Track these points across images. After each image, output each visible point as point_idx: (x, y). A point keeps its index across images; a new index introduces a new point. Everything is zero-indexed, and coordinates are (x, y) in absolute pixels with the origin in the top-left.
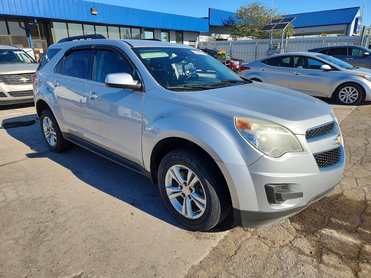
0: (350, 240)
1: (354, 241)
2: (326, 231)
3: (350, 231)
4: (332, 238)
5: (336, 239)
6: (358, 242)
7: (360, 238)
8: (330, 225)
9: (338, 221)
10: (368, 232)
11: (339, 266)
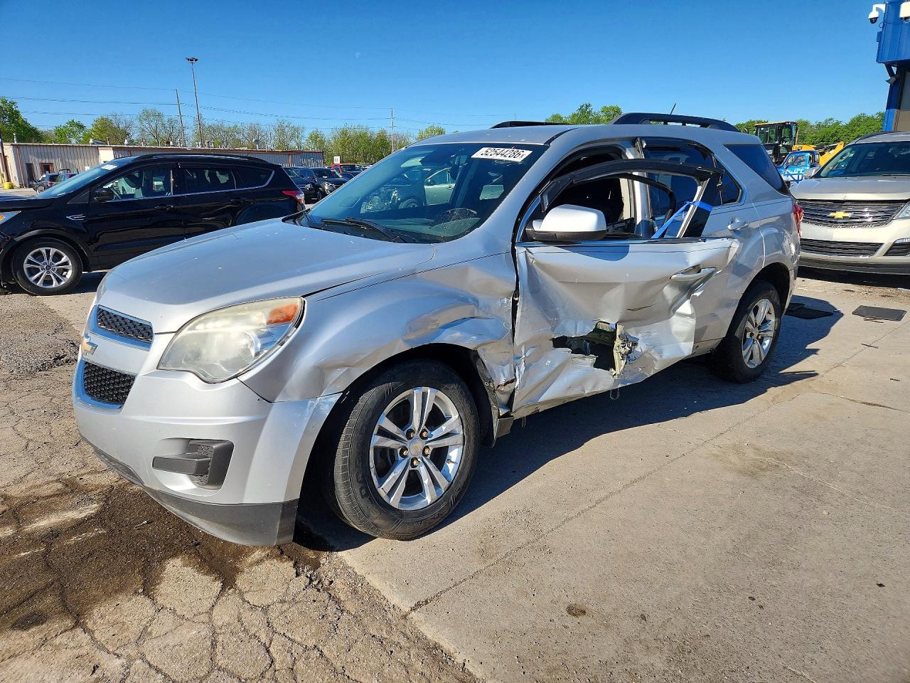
0: (43, 523)
1: (35, 525)
2: (92, 509)
3: (54, 534)
4: (73, 508)
5: (65, 510)
6: (29, 528)
7: (30, 536)
8: (97, 519)
9: (90, 535)
10: (23, 554)
11: (34, 490)
